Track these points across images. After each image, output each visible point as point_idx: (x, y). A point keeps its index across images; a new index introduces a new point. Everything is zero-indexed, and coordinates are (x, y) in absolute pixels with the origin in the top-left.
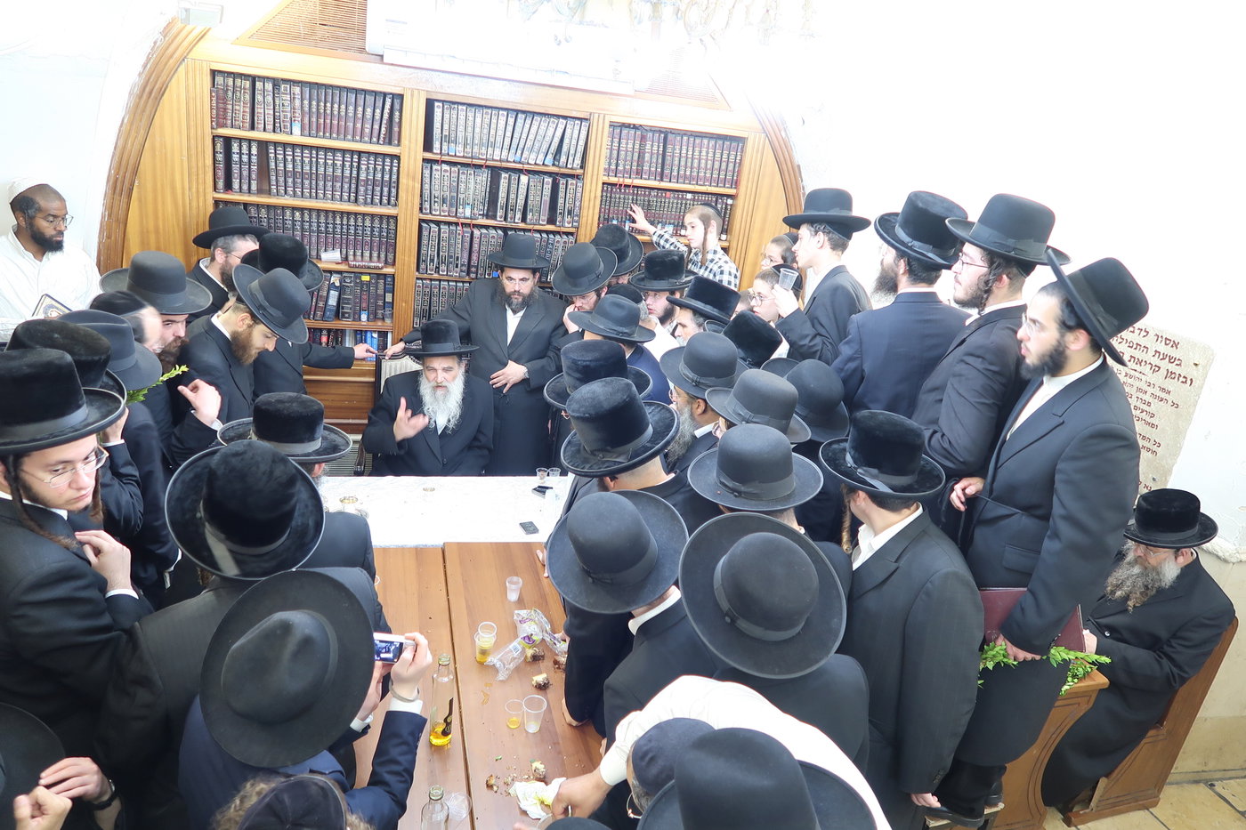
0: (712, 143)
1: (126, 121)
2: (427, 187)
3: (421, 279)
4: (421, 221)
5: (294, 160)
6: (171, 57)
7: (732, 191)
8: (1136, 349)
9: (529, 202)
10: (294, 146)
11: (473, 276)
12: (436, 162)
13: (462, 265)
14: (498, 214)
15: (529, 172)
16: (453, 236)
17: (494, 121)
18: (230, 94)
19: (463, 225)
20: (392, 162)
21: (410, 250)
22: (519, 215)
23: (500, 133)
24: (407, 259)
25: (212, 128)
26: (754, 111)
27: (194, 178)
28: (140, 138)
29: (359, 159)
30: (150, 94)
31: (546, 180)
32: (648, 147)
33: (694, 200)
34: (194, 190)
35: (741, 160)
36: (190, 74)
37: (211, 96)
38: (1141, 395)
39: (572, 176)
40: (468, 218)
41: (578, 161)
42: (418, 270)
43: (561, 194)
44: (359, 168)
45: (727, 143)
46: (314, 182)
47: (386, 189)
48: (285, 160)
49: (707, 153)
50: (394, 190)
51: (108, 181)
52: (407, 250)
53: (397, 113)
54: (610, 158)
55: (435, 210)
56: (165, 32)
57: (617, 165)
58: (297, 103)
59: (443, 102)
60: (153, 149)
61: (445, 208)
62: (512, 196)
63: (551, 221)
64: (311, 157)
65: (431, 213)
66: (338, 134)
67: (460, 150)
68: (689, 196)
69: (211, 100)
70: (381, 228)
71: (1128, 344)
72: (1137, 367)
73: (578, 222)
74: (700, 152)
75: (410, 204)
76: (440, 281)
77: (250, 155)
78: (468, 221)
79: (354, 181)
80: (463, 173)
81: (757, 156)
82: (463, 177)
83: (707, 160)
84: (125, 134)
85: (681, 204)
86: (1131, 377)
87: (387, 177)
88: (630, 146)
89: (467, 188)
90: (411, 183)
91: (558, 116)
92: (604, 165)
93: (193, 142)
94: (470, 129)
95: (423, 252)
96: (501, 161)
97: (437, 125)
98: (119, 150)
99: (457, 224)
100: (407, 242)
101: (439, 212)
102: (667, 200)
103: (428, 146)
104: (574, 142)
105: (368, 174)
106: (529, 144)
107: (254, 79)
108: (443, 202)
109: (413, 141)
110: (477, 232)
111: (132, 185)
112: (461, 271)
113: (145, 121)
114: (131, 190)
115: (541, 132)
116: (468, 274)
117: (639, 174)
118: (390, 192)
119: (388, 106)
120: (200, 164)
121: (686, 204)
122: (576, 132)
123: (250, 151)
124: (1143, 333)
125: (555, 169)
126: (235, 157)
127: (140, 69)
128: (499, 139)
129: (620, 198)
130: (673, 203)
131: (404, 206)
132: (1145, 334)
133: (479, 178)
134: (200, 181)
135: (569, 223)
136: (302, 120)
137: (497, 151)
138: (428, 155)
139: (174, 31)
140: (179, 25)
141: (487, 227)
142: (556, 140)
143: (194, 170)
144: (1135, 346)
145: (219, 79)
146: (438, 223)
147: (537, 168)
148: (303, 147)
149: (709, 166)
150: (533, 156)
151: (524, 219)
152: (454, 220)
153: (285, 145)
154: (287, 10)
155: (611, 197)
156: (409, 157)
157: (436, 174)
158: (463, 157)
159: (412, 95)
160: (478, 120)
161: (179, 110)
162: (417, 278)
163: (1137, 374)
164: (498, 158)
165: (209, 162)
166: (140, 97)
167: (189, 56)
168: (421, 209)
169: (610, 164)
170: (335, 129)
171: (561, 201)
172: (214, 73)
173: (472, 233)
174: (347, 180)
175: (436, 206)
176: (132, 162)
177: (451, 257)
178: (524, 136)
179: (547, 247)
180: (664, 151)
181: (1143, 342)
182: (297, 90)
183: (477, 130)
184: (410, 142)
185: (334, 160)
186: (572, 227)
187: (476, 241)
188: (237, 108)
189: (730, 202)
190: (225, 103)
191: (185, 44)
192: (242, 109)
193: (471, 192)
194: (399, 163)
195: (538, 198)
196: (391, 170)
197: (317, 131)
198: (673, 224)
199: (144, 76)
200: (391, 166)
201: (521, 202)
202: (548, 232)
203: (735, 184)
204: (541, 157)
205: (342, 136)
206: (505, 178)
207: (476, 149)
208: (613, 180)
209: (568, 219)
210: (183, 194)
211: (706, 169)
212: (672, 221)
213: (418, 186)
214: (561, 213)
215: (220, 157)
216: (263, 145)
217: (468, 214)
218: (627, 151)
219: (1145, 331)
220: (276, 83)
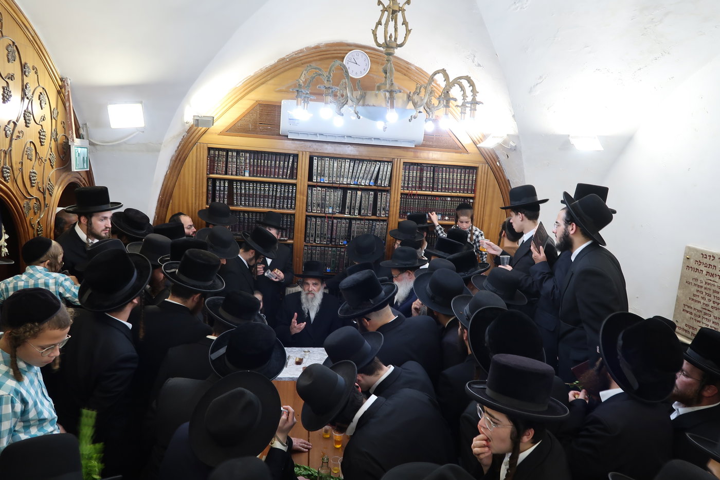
0: (459, 171)
1: (168, 173)
2: (310, 199)
3: (307, 246)
4: (307, 216)
5: (245, 189)
6: (190, 142)
7: (472, 195)
8: (709, 267)
9: (362, 205)
10: (245, 181)
11: (333, 243)
12: (314, 186)
13: (327, 238)
14: (346, 211)
15: (362, 190)
16: (323, 223)
17: (343, 165)
18: (216, 158)
19: (328, 217)
20: (293, 188)
21: (301, 231)
22: (357, 211)
23: (347, 170)
24: (299, 235)
25: (207, 174)
26: (481, 153)
27: (197, 198)
28: (174, 181)
29: (277, 187)
30: (179, 160)
31: (371, 193)
32: (425, 174)
33: (451, 201)
34: (197, 204)
35: (476, 179)
36: (199, 150)
37: (207, 159)
38: (716, 295)
39: (384, 191)
40: (330, 214)
41: (387, 183)
42: (305, 241)
43: (379, 200)
44: (276, 191)
45: (467, 170)
46: (254, 199)
47: (290, 201)
48: (241, 188)
49: (457, 175)
50: (293, 201)
51: (158, 202)
52: (299, 231)
53: (296, 164)
54: (405, 180)
55: (314, 210)
56: (188, 132)
57: (408, 184)
58: (248, 161)
59: (318, 157)
60: (180, 185)
61: (319, 209)
62: (353, 202)
63: (374, 214)
64: (253, 187)
65: (312, 212)
66: (267, 175)
67: (326, 180)
68: (449, 199)
69: (207, 161)
70: (287, 221)
71: (704, 265)
72: (711, 278)
73: (388, 214)
74: (453, 175)
75: (301, 208)
76: (316, 246)
77: (224, 186)
78: (331, 215)
79: (274, 198)
80: (328, 191)
81: (484, 176)
82: (328, 193)
83: (457, 179)
84: (167, 178)
85: (445, 203)
86: (709, 284)
87: (290, 195)
88: (415, 174)
89: (330, 198)
90: (302, 197)
91: (376, 161)
92: (401, 184)
93: (198, 181)
94: (331, 169)
95: (308, 232)
96: (347, 184)
97: (315, 168)
98: (164, 186)
99: (325, 217)
100: (300, 227)
101: (316, 211)
102: (437, 202)
103: (310, 178)
104: (385, 173)
105: (281, 194)
106: (361, 175)
107: (227, 151)
108: (318, 206)
109: (303, 176)
110: (335, 221)
111: (169, 202)
112: (327, 241)
113: (176, 172)
114: (168, 205)
115: (368, 169)
116: (331, 243)
117: (420, 188)
118: (291, 202)
119: (291, 160)
120: (201, 192)
121: (447, 203)
122: (386, 168)
123: (224, 185)
124: (712, 258)
125: (375, 187)
126: (218, 188)
127: (176, 148)
128: (346, 174)
129: (411, 201)
130: (440, 203)
131: (298, 209)
132: (713, 258)
133: (336, 194)
134: (200, 199)
135: (383, 214)
136: (250, 169)
137: (345, 180)
138: (310, 183)
139: (192, 131)
140: (195, 128)
141: (341, 218)
142: (375, 173)
143: (198, 194)
144: (708, 266)
145: (212, 152)
146: (316, 217)
147: (366, 187)
148: (250, 182)
149: (458, 183)
150: (364, 181)
151: (359, 214)
152: (323, 215)
153: (241, 181)
154: (244, 118)
155: (406, 201)
156: (301, 184)
157: (315, 192)
158: (328, 183)
159: (303, 154)
160: (335, 165)
161: (192, 167)
162: (305, 246)
163: (712, 283)
164: (346, 183)
165: (205, 190)
166: (175, 161)
167: (199, 141)
168: (307, 211)
169: (404, 183)
170: (265, 173)
171: (379, 203)
172: (209, 149)
173: (333, 222)
174: (271, 197)
175: (315, 208)
176: (169, 191)
177: (322, 234)
178: (359, 171)
179: (372, 227)
180: (433, 176)
181: (713, 263)
182: (248, 155)
183: (335, 170)
184: (301, 176)
185: (264, 187)
186: (385, 216)
187: (335, 225)
188: (220, 165)
189: (471, 201)
190: (214, 163)
191: (197, 136)
192: (222, 165)
193: (332, 200)
194: (296, 188)
195: (367, 203)
196: (292, 192)
197: (257, 174)
198: (441, 214)
199: (177, 152)
200: (293, 189)
201: (358, 204)
202: (373, 220)
203: (474, 191)
204: (368, 181)
205: (269, 176)
206: (350, 193)
207: (334, 179)
208: (406, 191)
209: (383, 212)
210: (192, 206)
211: (457, 184)
212: (440, 212)
213: (305, 198)
214: (379, 210)
215: (210, 188)
216: (231, 182)
217: (330, 211)
218: (413, 177)
219: (713, 257)
220: (238, 152)
